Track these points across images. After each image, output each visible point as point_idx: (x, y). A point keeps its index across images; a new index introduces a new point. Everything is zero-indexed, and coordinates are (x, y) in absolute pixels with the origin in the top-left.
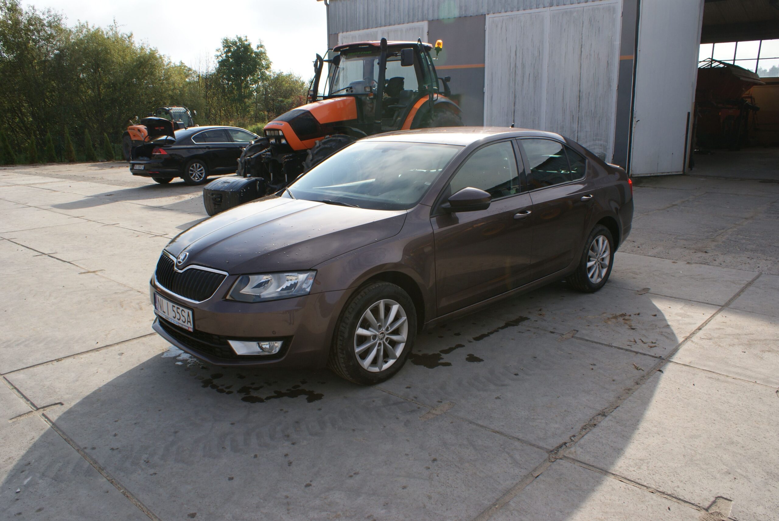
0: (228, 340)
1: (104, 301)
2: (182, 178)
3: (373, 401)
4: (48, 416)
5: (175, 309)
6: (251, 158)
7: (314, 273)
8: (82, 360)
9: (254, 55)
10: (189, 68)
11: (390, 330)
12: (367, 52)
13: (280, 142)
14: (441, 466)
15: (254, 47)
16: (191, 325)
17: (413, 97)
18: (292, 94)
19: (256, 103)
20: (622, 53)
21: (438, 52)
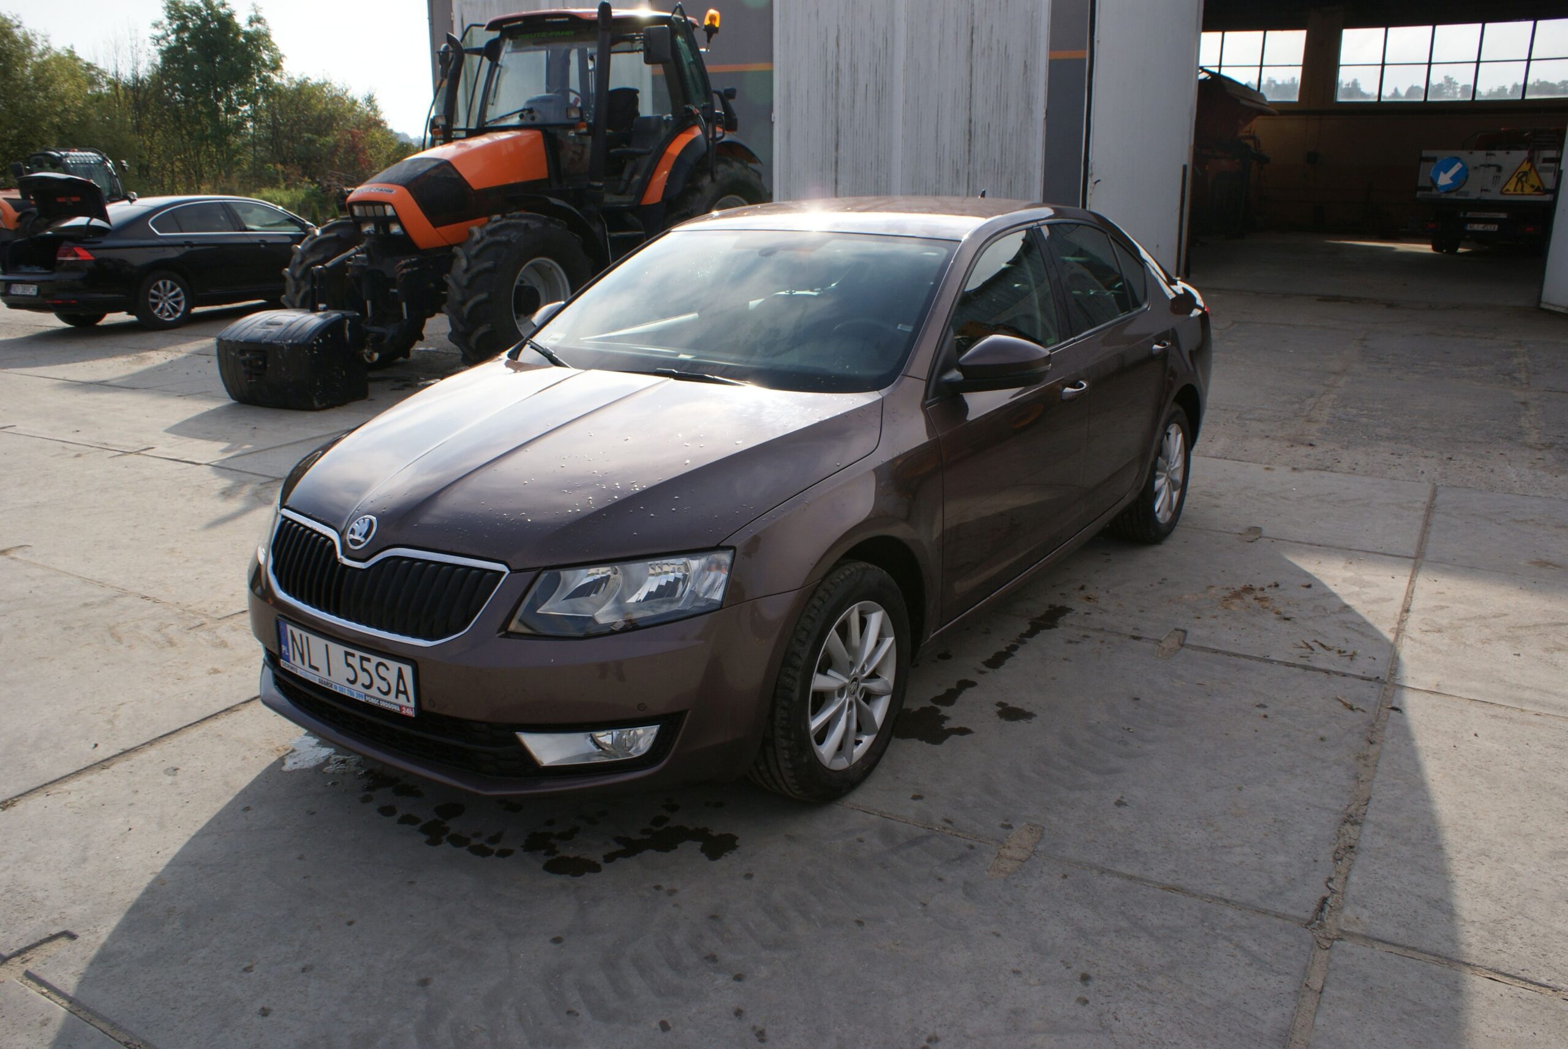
0: (517, 733)
1: (65, 629)
2: (130, 313)
3: (861, 841)
4: (46, 978)
5: (355, 662)
6: (326, 268)
7: (725, 558)
8: (73, 798)
9: (242, 39)
10: (88, 64)
11: (868, 668)
12: (563, 33)
13: (387, 230)
14: (1109, 991)
15: (241, 20)
16: (408, 700)
17: (664, 131)
18: (332, 126)
19: (254, 145)
20: (1054, 45)
21: (709, 36)
